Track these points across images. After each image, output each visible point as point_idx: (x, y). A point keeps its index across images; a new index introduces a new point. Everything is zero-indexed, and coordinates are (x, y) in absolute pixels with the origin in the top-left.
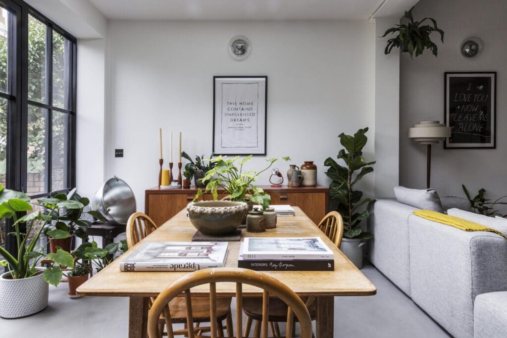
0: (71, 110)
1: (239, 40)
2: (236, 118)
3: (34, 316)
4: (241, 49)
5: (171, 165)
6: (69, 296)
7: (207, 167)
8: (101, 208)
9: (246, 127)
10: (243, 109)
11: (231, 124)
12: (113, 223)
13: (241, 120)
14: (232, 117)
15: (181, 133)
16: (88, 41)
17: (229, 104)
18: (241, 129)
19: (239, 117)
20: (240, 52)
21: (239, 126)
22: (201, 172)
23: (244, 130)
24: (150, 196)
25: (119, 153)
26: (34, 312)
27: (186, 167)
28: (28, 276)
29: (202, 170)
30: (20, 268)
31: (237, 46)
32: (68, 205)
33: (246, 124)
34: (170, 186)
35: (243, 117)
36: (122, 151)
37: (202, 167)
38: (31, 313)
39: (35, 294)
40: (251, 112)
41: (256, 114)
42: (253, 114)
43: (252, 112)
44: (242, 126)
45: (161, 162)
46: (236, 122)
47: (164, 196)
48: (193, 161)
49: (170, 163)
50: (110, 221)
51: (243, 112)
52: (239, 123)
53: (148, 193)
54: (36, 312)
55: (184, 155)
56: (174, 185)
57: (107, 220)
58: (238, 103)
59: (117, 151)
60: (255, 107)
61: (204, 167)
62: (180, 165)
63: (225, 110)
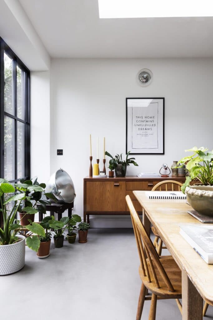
0: (27, 121)
1: (144, 72)
2: (143, 127)
3: (17, 274)
4: (145, 78)
5: (98, 161)
6: (38, 257)
7: (124, 162)
8: (53, 191)
9: (150, 134)
10: (147, 121)
11: (139, 132)
12: (62, 202)
13: (146, 129)
14: (139, 127)
15: (105, 138)
16: (38, 72)
17: (137, 117)
18: (146, 135)
19: (145, 127)
20: (144, 81)
21: (144, 133)
22: (121, 166)
23: (148, 136)
24: (88, 183)
25: (60, 152)
26: (17, 270)
27: (110, 162)
28: (11, 243)
29: (121, 165)
30: (5, 236)
31: (143, 76)
32: (36, 189)
33: (149, 132)
34: (99, 175)
35: (147, 127)
36: (62, 151)
37: (120, 162)
38: (15, 271)
39: (18, 256)
40: (152, 123)
41: (157, 125)
42: (155, 125)
43: (154, 123)
44: (146, 133)
45: (91, 159)
46: (142, 131)
47: (97, 183)
48: (114, 158)
49: (97, 160)
50: (60, 200)
51: (147, 123)
52: (144, 131)
53: (86, 180)
54: (18, 270)
55: (107, 153)
56: (102, 175)
57: (57, 200)
58: (144, 117)
59: (58, 151)
60: (155, 120)
61: (122, 162)
62: (104, 161)
63: (134, 122)
